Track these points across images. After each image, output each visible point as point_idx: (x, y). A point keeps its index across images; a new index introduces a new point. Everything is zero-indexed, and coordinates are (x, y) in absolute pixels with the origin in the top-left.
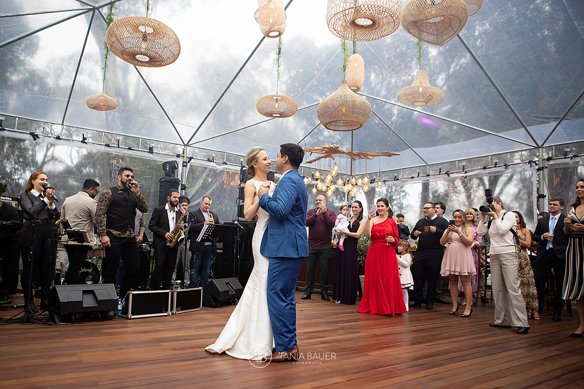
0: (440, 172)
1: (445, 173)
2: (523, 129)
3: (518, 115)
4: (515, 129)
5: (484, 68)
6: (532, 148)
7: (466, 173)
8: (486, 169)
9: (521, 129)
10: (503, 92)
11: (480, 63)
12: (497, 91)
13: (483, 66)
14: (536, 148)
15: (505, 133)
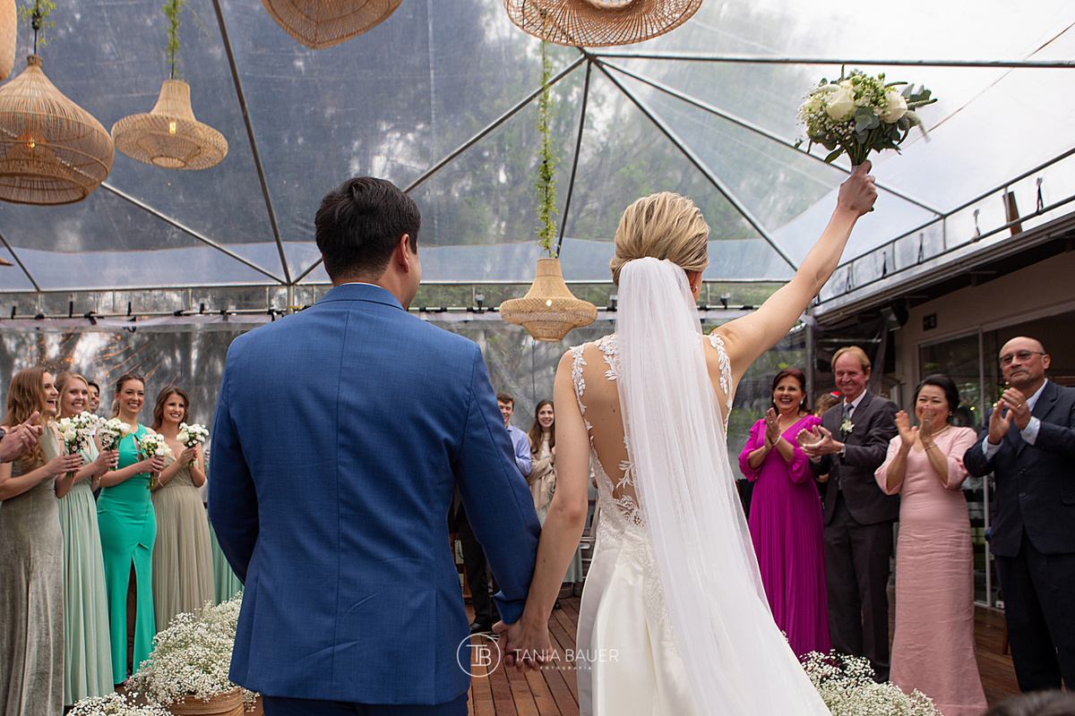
0: (71, 313)
1: (86, 317)
2: (275, 244)
3: (275, 215)
4: (259, 242)
5: (246, 105)
6: (275, 283)
7: (134, 320)
8: (181, 315)
9: (269, 244)
10: (264, 165)
11: (243, 91)
12: (253, 159)
13: (245, 100)
14: (283, 284)
15: (236, 246)
